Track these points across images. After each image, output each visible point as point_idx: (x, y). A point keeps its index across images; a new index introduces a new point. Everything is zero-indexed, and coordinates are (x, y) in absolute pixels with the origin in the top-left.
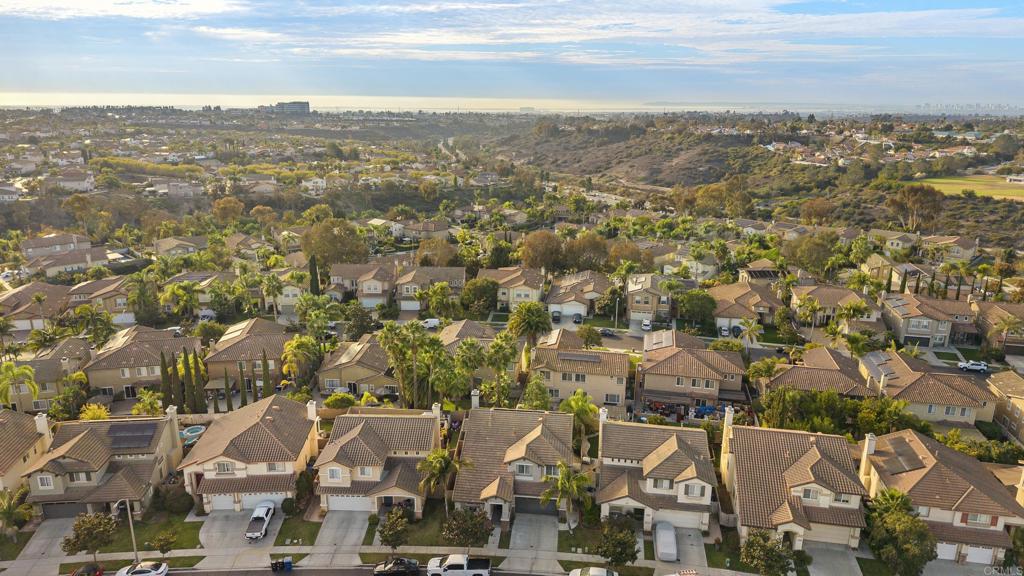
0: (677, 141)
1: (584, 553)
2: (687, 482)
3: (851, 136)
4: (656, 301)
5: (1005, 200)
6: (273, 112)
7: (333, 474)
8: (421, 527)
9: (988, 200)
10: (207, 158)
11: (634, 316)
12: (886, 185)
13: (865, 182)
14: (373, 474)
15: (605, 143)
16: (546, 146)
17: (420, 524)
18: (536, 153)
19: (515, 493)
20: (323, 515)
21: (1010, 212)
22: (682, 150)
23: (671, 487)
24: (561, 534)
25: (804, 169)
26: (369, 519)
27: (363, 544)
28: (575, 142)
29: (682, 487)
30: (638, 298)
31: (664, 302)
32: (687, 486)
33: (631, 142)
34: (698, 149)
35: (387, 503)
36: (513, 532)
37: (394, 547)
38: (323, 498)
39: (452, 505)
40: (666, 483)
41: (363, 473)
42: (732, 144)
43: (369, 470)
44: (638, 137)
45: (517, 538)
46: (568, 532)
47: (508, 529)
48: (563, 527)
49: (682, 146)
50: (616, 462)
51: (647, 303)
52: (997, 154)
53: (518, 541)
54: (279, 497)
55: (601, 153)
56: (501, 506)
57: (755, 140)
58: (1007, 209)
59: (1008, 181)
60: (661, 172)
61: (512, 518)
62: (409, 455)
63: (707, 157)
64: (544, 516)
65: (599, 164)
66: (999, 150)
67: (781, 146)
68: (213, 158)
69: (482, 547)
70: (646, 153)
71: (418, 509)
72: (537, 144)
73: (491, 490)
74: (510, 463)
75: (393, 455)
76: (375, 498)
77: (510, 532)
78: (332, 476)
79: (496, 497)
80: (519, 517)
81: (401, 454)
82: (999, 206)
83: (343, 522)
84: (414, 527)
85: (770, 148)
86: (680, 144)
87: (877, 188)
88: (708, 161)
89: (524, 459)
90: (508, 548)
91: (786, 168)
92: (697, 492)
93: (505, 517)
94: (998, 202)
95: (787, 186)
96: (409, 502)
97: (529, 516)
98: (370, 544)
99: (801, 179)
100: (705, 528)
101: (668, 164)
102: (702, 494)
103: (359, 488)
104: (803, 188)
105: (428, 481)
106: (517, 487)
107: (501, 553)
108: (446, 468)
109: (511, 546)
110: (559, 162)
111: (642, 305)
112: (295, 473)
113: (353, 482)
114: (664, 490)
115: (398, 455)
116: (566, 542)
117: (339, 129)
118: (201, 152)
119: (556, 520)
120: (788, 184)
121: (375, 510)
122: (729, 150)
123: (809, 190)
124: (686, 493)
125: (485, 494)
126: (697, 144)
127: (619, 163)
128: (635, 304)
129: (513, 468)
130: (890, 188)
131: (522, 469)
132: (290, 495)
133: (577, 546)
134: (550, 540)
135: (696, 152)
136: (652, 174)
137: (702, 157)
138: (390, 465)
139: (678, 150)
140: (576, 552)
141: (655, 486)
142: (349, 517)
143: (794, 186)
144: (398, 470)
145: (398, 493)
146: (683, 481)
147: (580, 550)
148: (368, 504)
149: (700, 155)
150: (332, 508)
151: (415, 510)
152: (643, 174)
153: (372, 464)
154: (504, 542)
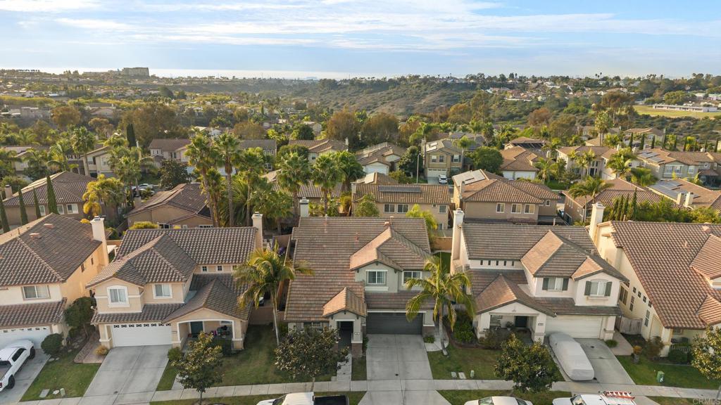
0: (423, 88)
1: (469, 378)
2: (589, 279)
3: (542, 83)
4: (449, 158)
5: (658, 116)
6: (120, 75)
7: (115, 296)
8: (242, 360)
9: (647, 117)
10: (60, 96)
11: (430, 173)
12: (575, 109)
13: (560, 109)
14: (173, 293)
15: (371, 92)
16: (329, 95)
17: (241, 356)
18: (322, 100)
19: (368, 308)
20: (104, 353)
21: (663, 124)
22: (427, 94)
23: (565, 287)
24: (431, 355)
25: (514, 103)
26: (169, 354)
27: (157, 390)
28: (349, 92)
29: (582, 285)
30: (434, 157)
31: (456, 160)
32: (589, 284)
33: (390, 90)
34: (439, 93)
35: (194, 330)
36: (368, 358)
37: (202, 389)
38: (103, 330)
39: (283, 328)
40: (559, 282)
41: (159, 293)
42: (462, 89)
43: (167, 288)
44: (395, 87)
45: (375, 365)
46: (442, 352)
47: (361, 354)
48: (431, 347)
49: (427, 91)
50: (485, 266)
51: (441, 161)
52: (642, 93)
53: (378, 369)
54: (40, 333)
55: (369, 98)
56: (352, 323)
57: (478, 86)
58: (661, 122)
59: (654, 107)
60: (413, 109)
61: (365, 340)
62: (223, 272)
63: (445, 98)
64: (403, 337)
65: (368, 105)
66: (642, 90)
67: (497, 90)
68: (65, 96)
69: (330, 380)
70: (402, 97)
71: (238, 337)
72: (322, 94)
73: (338, 303)
74: (357, 269)
75: (202, 272)
76: (176, 325)
77: (364, 358)
78: (115, 299)
79: (344, 311)
80: (372, 338)
81: (213, 271)
82: (655, 120)
83: (131, 362)
84: (232, 360)
85: (489, 91)
86: (426, 90)
87: (569, 112)
88: (446, 101)
89: (376, 262)
90: (365, 378)
91: (502, 103)
92: (601, 289)
93: (357, 339)
94: (654, 118)
95: (504, 114)
96: (226, 330)
97: (384, 337)
98: (169, 388)
99: (513, 110)
100: (609, 336)
101: (418, 104)
102: (608, 293)
103: (154, 314)
104: (516, 116)
105: (251, 294)
106: (369, 299)
107: (356, 386)
108: (276, 274)
109: (369, 375)
110: (339, 105)
111: (438, 163)
112: (64, 300)
113: (145, 307)
114: (556, 292)
115: (209, 272)
116: (441, 367)
117: (172, 84)
118: (54, 91)
119: (419, 339)
120: (505, 113)
121: (177, 341)
122: (460, 93)
123: (521, 117)
124: (588, 292)
125: (329, 309)
126: (438, 90)
127: (384, 103)
128: (431, 163)
129: (362, 276)
130: (578, 111)
131: (373, 277)
132: (56, 329)
133: (458, 370)
134: (419, 366)
135: (437, 95)
136: (407, 110)
137: (442, 98)
138: (198, 285)
139: (424, 94)
140: (458, 378)
141: (545, 287)
142: (140, 354)
143: (509, 115)
144: (210, 288)
145: (209, 317)
146: (581, 278)
147: (462, 375)
148: (167, 336)
149: (440, 96)
150: (117, 344)
151: (234, 339)
152: (401, 111)
153: (171, 279)
154: (359, 372)
